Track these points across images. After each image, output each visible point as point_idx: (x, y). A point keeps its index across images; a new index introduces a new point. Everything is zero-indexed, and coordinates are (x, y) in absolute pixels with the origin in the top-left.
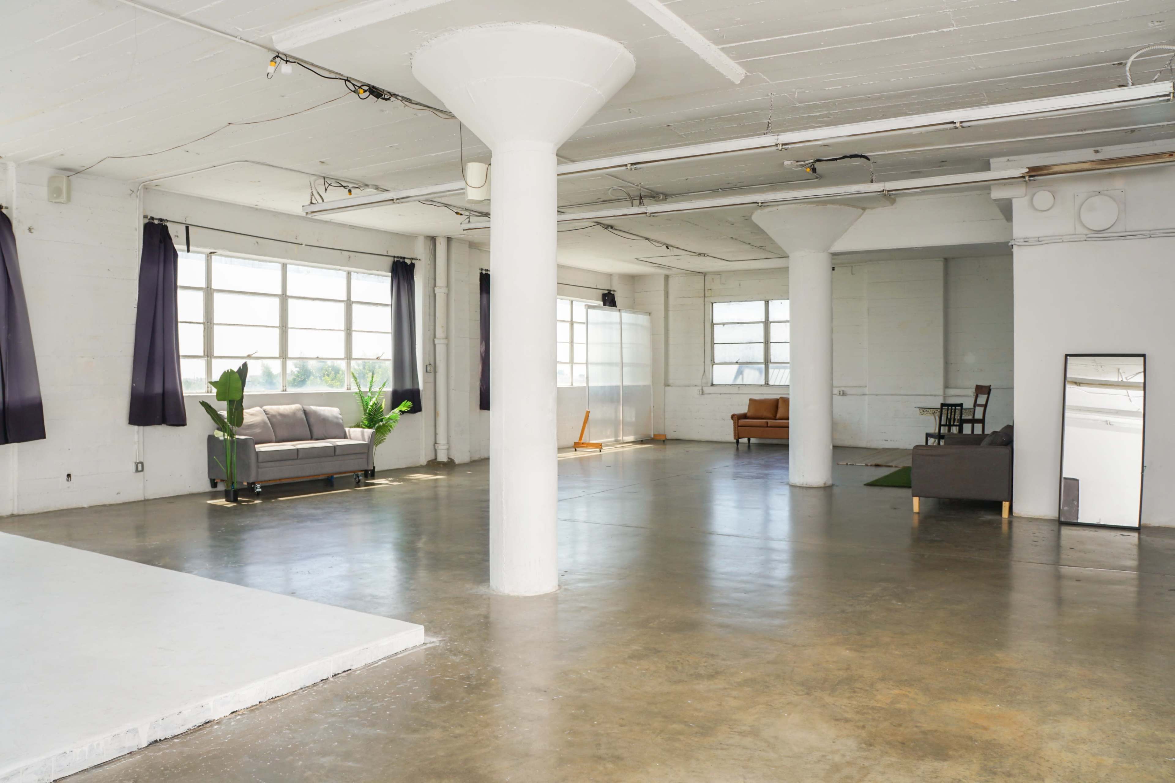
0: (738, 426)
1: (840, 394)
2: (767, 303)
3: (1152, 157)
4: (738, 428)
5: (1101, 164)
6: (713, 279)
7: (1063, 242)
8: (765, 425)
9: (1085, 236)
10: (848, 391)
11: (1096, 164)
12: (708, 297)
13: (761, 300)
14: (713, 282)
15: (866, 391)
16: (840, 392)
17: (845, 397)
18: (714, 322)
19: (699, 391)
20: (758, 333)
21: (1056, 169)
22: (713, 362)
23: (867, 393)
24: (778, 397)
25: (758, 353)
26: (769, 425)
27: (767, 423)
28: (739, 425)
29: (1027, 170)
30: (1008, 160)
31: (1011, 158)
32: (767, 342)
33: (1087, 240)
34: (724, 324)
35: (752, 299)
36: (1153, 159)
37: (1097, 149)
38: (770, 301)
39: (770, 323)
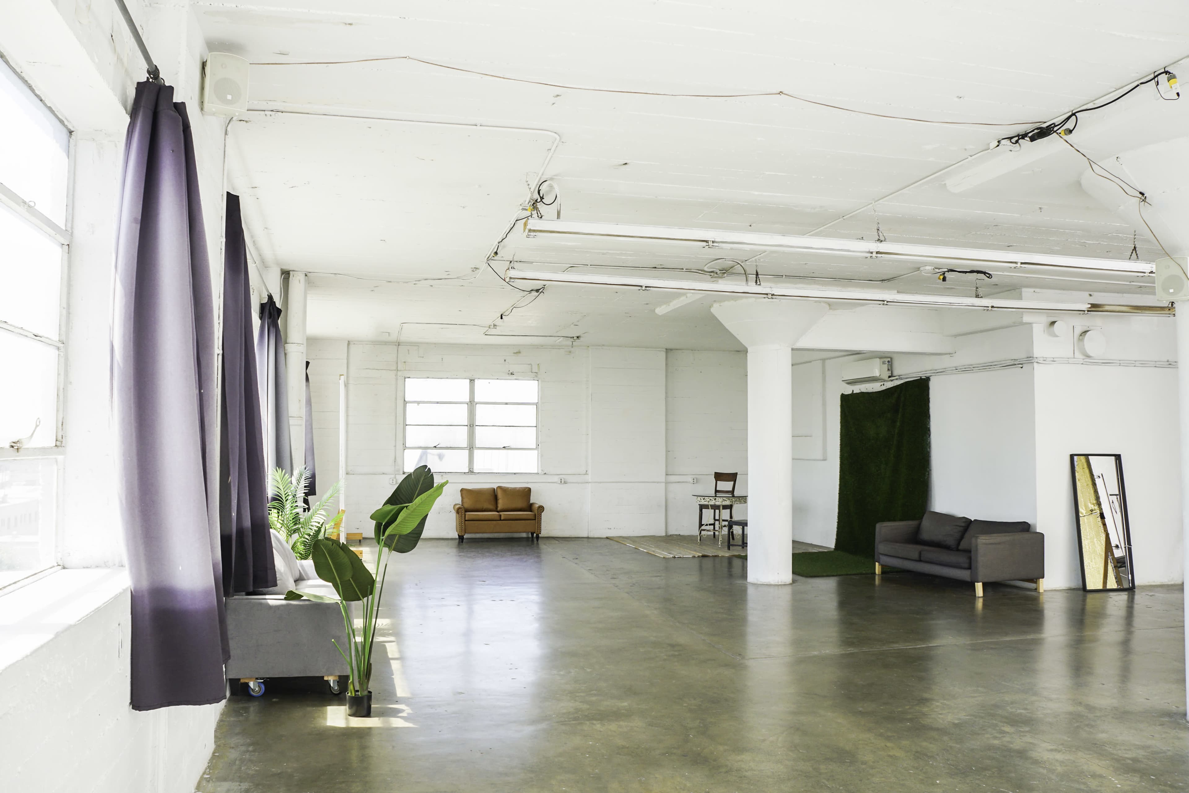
0: (466, 521)
1: (561, 482)
2: (472, 381)
3: (1160, 309)
4: (465, 523)
5: (1135, 309)
6: (408, 350)
7: (1069, 363)
8: (498, 518)
9: (1082, 360)
10: (569, 479)
11: (1131, 309)
12: (400, 370)
13: (465, 379)
14: (409, 354)
15: (589, 478)
16: (561, 480)
17: (565, 485)
18: (406, 400)
19: (393, 480)
20: (461, 414)
21: (1107, 308)
22: (405, 447)
23: (590, 481)
24: (495, 486)
25: (461, 437)
26: (502, 518)
27: (500, 516)
28: (466, 519)
29: (1090, 306)
30: (1034, 291)
31: (1037, 290)
32: (471, 426)
33: (1084, 363)
34: (418, 403)
35: (457, 377)
36: (1160, 310)
37: (1091, 293)
38: (476, 380)
39: (476, 404)
